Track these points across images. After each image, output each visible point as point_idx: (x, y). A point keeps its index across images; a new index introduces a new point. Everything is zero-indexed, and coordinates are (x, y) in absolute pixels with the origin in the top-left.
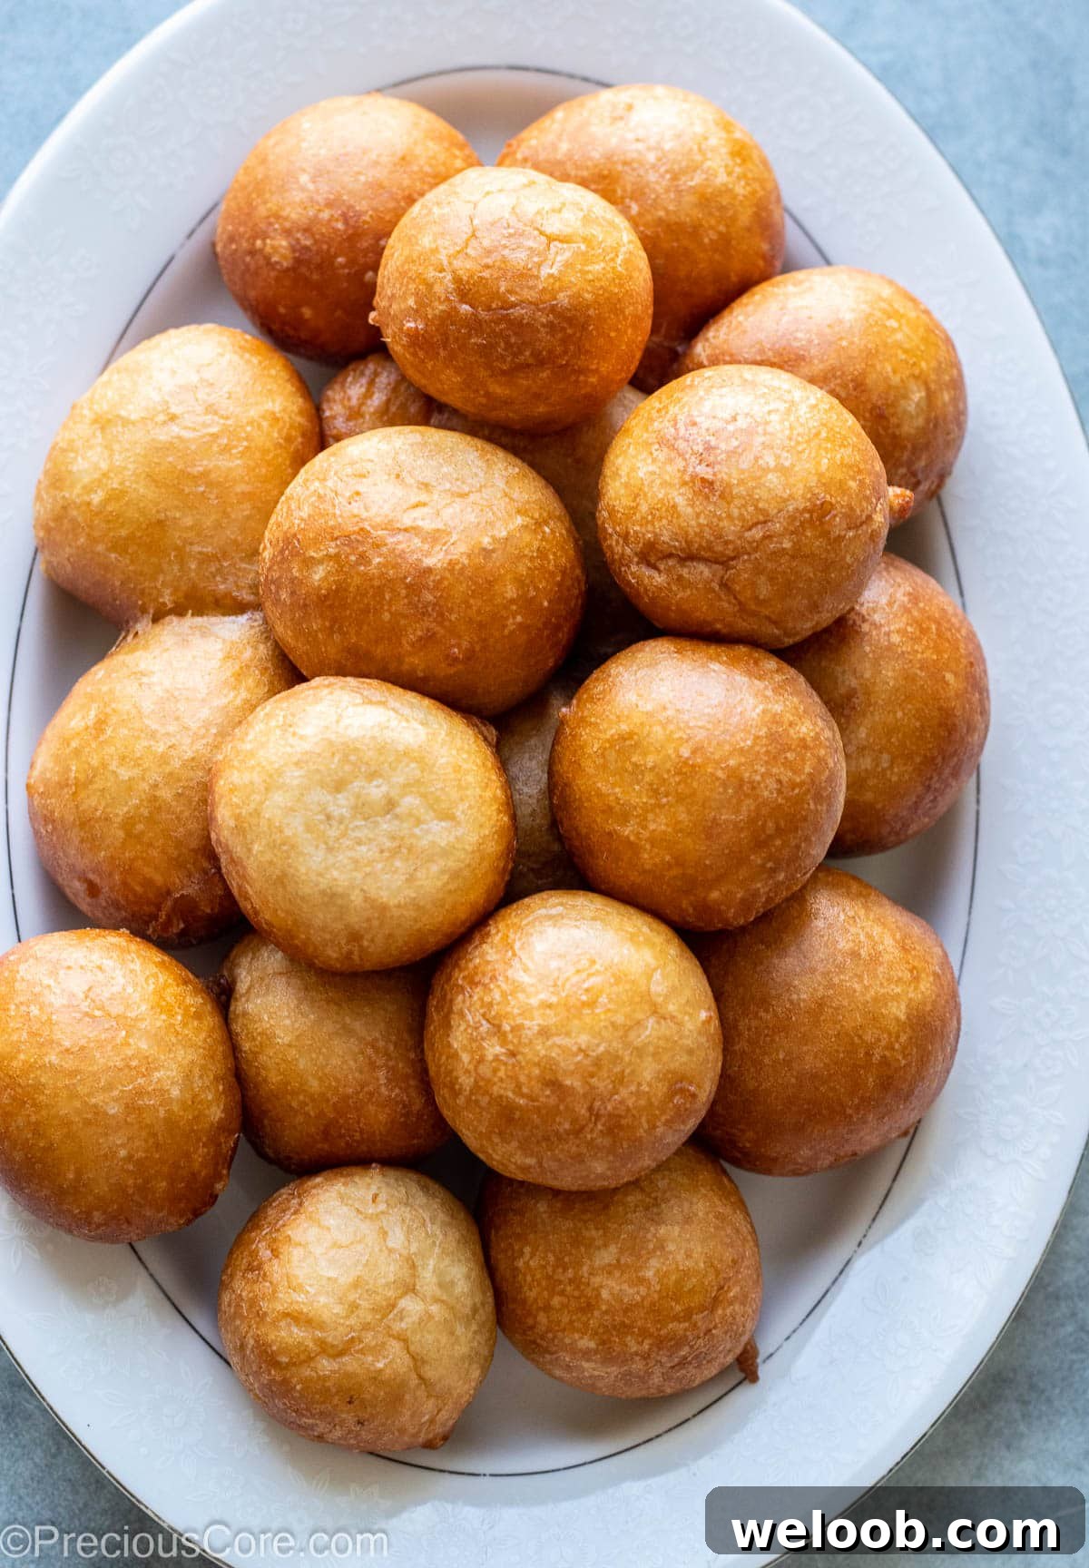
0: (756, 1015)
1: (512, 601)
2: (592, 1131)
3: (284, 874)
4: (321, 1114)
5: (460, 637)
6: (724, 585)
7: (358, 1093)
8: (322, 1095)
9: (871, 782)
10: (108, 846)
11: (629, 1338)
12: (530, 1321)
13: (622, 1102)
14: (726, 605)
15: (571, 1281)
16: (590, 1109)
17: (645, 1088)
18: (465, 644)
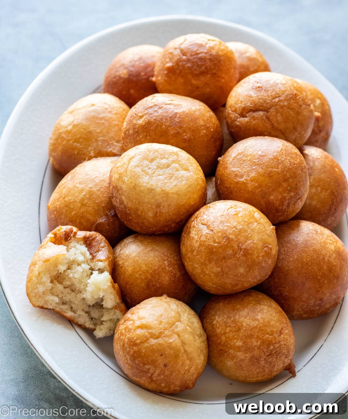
0: (286, 246)
1: (202, 126)
2: (239, 254)
3: (135, 185)
4: (146, 278)
5: (187, 133)
6: (267, 118)
7: (159, 269)
8: (147, 270)
9: (315, 197)
10: (75, 210)
11: (253, 340)
12: (219, 341)
13: (249, 244)
14: (268, 125)
15: (233, 321)
16: (238, 246)
17: (255, 242)
18: (188, 135)
